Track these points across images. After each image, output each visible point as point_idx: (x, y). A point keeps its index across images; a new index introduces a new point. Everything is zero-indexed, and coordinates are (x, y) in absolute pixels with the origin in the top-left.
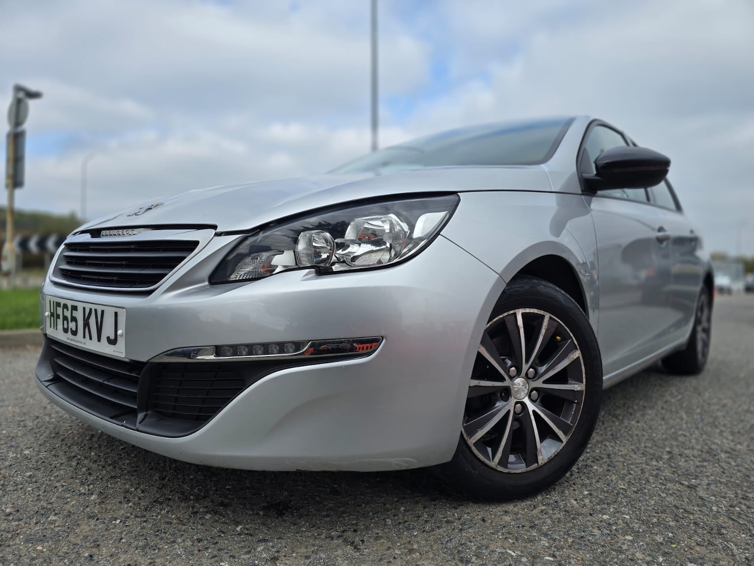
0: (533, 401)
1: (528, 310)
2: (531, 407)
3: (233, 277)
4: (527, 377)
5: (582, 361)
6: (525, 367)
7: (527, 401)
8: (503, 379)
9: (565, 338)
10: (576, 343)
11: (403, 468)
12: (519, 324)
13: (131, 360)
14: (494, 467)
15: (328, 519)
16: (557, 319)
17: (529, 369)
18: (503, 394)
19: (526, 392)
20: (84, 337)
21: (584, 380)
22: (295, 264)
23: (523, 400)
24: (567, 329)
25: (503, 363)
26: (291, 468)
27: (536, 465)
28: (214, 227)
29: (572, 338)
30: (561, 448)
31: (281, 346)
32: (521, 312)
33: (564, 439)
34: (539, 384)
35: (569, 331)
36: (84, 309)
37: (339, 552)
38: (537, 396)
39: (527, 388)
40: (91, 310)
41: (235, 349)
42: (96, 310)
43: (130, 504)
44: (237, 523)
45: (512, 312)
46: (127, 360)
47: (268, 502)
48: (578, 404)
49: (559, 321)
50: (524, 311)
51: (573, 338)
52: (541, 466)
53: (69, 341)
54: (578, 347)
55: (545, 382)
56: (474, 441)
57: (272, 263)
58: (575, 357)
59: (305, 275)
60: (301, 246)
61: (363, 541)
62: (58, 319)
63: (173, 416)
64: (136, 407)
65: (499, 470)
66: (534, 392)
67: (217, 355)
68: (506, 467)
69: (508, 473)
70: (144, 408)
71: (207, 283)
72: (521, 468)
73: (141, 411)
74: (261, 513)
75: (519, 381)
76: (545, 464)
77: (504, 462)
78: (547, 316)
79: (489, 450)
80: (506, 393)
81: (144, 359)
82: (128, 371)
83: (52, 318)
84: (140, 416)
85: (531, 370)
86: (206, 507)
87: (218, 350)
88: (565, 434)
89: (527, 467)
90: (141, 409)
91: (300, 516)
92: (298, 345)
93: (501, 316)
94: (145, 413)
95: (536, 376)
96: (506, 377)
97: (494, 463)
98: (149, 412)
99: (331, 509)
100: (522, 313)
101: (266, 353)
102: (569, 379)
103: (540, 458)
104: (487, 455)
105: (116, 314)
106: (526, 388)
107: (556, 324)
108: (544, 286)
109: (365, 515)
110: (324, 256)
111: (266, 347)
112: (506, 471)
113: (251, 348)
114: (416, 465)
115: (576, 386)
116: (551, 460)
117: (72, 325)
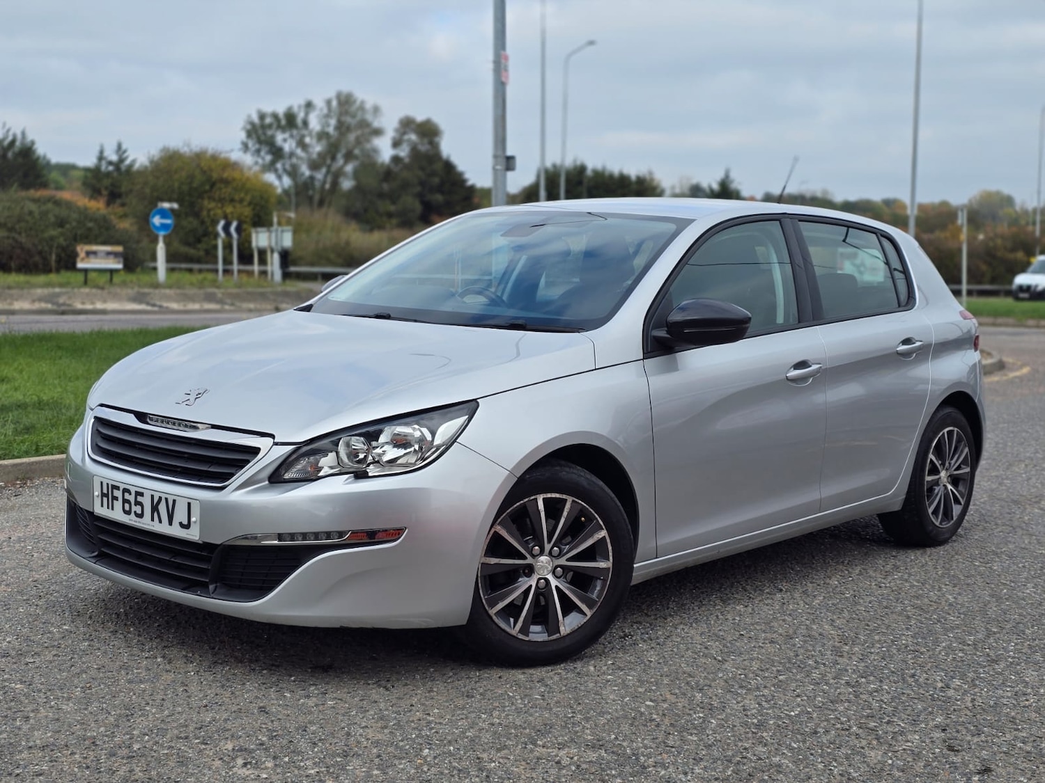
0: (557, 577)
1: (549, 495)
2: (554, 583)
3: (287, 476)
4: (550, 554)
5: (608, 541)
6: (548, 547)
7: (550, 577)
8: (524, 558)
9: (590, 519)
10: (601, 523)
11: (423, 627)
12: (539, 508)
13: (204, 542)
14: (515, 635)
15: (365, 675)
16: (580, 502)
17: (552, 548)
18: (527, 571)
19: (550, 568)
20: (153, 520)
21: (611, 558)
22: (337, 464)
23: (547, 577)
24: (592, 510)
25: (525, 544)
26: (337, 625)
27: (558, 635)
28: (272, 436)
29: (597, 519)
30: (585, 621)
31: (328, 535)
32: (542, 497)
33: (589, 613)
34: (563, 561)
35: (593, 512)
36: (152, 496)
37: (374, 691)
38: (562, 574)
39: (551, 565)
40: (160, 498)
41: (292, 536)
42: (166, 499)
43: (195, 664)
44: (291, 676)
45: (533, 498)
46: (201, 542)
47: (313, 664)
48: (605, 581)
49: (583, 503)
50: (545, 496)
51: (599, 519)
52: (564, 637)
53: (131, 522)
54: (604, 527)
55: (568, 560)
56: (494, 612)
57: (319, 465)
58: (601, 537)
59: (347, 480)
60: (342, 448)
61: (393, 687)
62: (115, 501)
63: (239, 587)
64: (207, 580)
65: (520, 637)
66: (559, 569)
67: (280, 540)
68: (528, 636)
69: (529, 641)
70: (213, 581)
71: (267, 482)
72: (543, 637)
73: (212, 584)
74: (310, 670)
75: (544, 558)
76: (568, 635)
77: (525, 630)
78: (570, 499)
79: (512, 620)
80: (529, 571)
81: (219, 543)
82: (198, 551)
83: (105, 499)
84: (211, 587)
85: (555, 548)
86: (261, 666)
87: (280, 537)
88: (590, 607)
89: (549, 636)
90: (212, 582)
91: (343, 673)
92: (341, 534)
93: (522, 502)
94: (215, 585)
95: (560, 555)
96: (528, 556)
97: (515, 631)
98: (218, 584)
99: (370, 669)
100: (543, 499)
101: (316, 539)
102: (597, 557)
103: (562, 628)
104: (509, 624)
105: (189, 504)
106: (549, 565)
107: (579, 507)
108: (567, 472)
109: (398, 673)
110: (361, 456)
111: (316, 535)
112: (527, 639)
113: (305, 536)
114: (433, 625)
115: (601, 563)
116: (573, 632)
117: (138, 509)
